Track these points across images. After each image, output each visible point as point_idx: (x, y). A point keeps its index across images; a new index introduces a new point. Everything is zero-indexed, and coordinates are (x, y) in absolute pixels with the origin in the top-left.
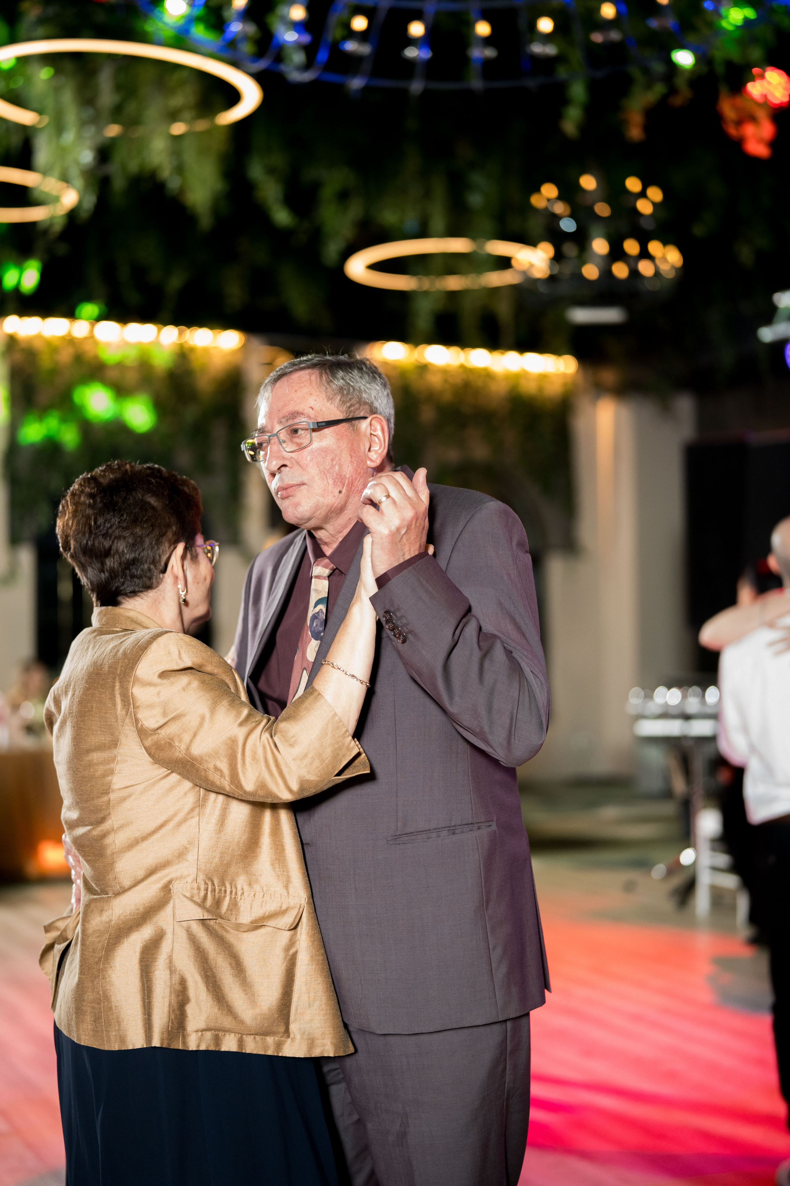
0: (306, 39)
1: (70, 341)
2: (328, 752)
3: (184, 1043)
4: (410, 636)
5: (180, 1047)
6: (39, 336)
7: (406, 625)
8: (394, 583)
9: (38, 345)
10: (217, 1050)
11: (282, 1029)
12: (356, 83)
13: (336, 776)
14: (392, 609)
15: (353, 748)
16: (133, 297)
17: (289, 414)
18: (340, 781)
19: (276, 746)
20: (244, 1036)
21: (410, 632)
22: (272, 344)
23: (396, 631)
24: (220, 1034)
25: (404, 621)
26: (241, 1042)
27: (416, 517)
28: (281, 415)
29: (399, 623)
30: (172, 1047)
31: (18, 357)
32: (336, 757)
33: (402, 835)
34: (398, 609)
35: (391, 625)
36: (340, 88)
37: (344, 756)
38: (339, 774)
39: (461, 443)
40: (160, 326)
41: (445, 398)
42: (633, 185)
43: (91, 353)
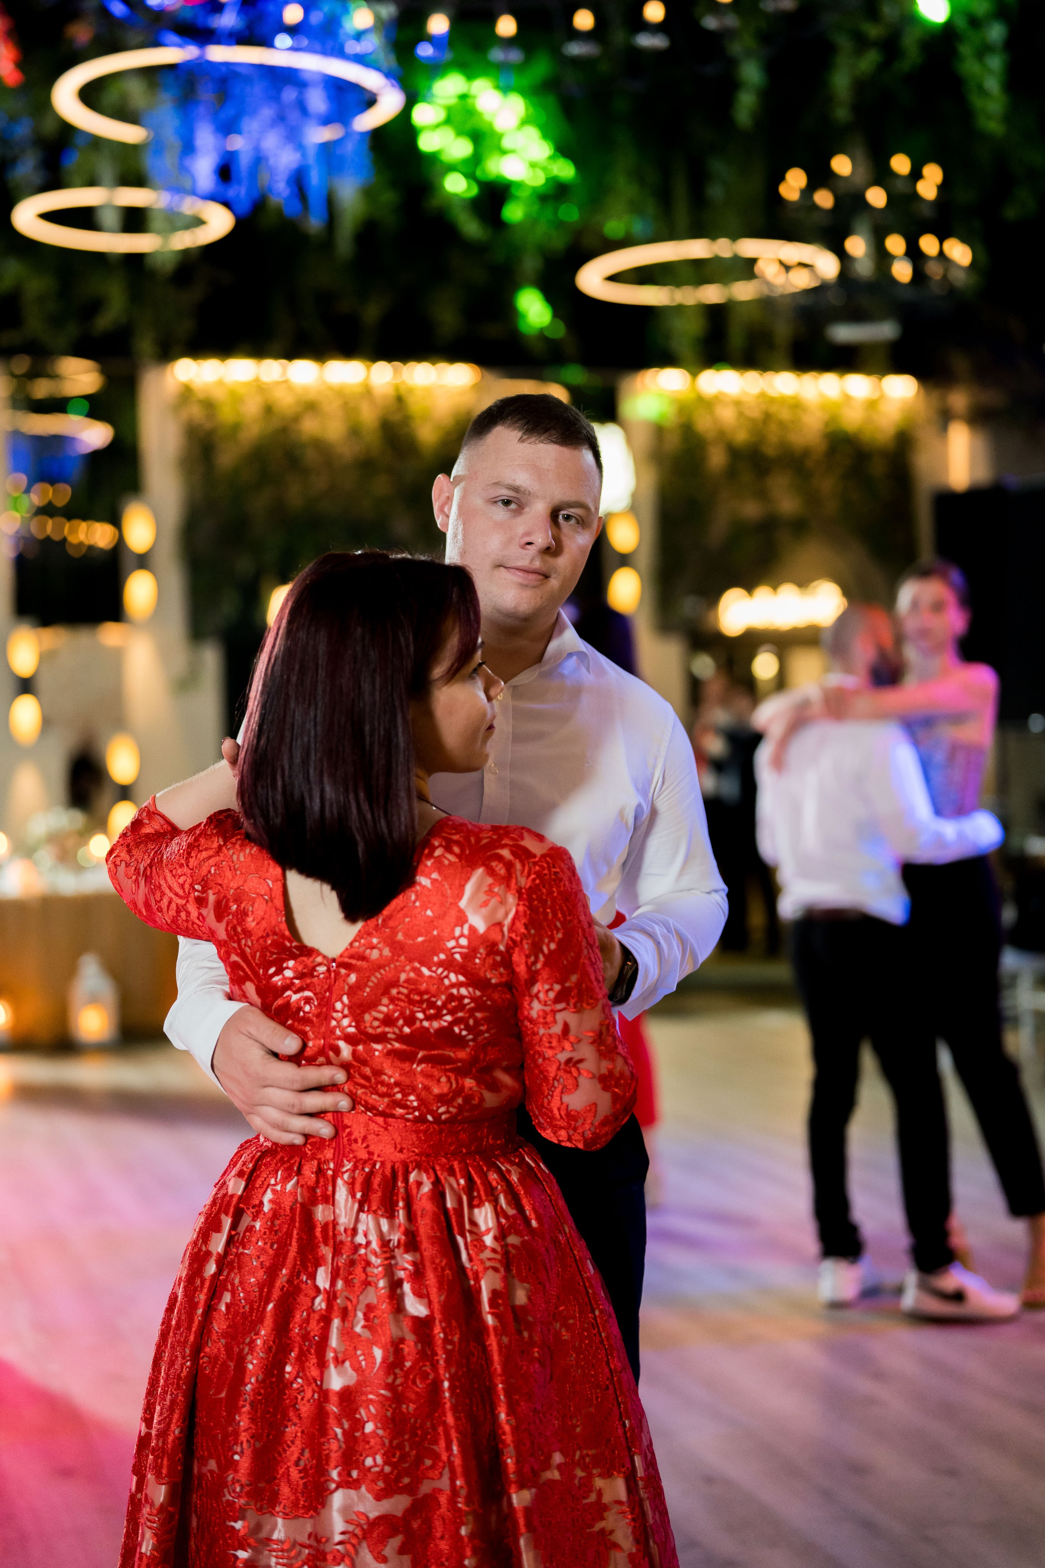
1: (259, 386)
6: (220, 383)
9: (220, 394)
22: (513, 377)
31: (196, 411)
39: (762, 494)
40: (369, 363)
41: (741, 437)
42: (901, 164)
43: (285, 401)
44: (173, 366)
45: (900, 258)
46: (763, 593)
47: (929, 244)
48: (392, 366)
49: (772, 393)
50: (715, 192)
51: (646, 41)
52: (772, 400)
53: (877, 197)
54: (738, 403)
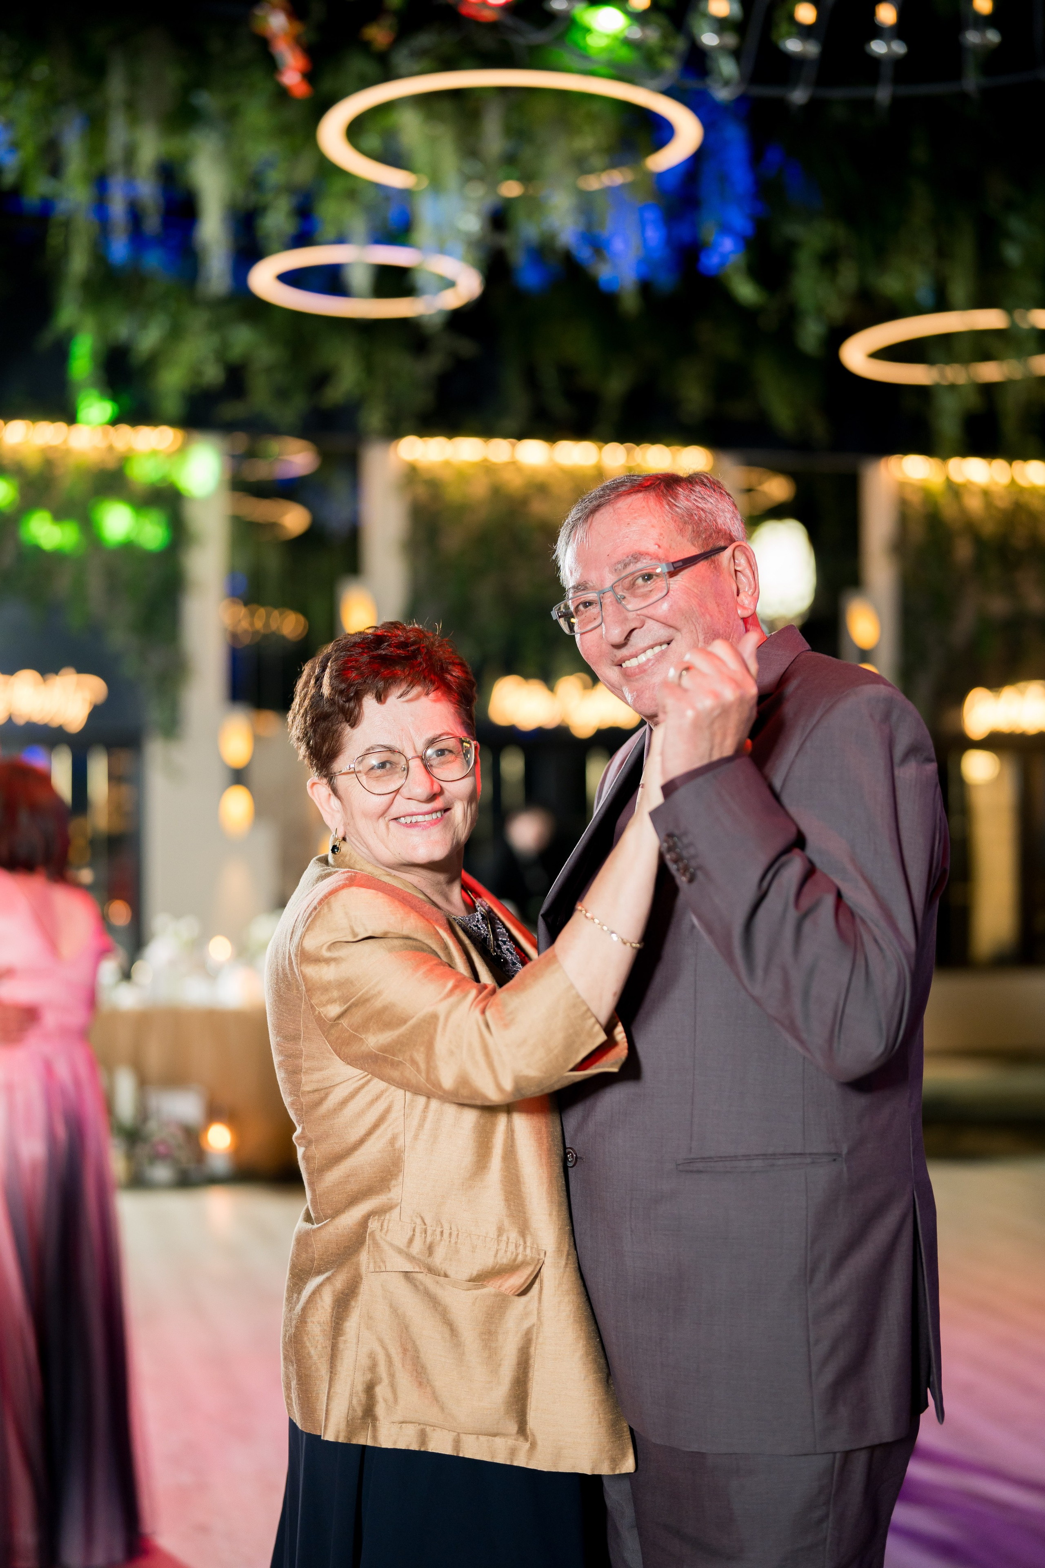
0: (731, 40)
1: (487, 468)
2: (558, 1039)
3: (375, 1437)
4: (699, 874)
5: (370, 1443)
6: (447, 464)
7: (694, 857)
8: (681, 794)
9: (446, 475)
10: (422, 1449)
11: (513, 1428)
12: (799, 96)
13: (573, 1070)
14: (677, 832)
15: (597, 1034)
16: (559, 406)
17: (628, 557)
18: (579, 1079)
19: (487, 1026)
20: (463, 1436)
21: (700, 868)
22: (750, 463)
23: (681, 865)
24: (428, 1429)
25: (692, 851)
26: (457, 1442)
27: (741, 700)
28: (614, 560)
29: (685, 854)
30: (354, 1442)
31: (421, 491)
32: (569, 1045)
33: (697, 1159)
34: (685, 833)
35: (674, 856)
36: (782, 104)
37: (583, 1044)
38: (578, 1068)
39: (1011, 589)
40: (601, 444)
41: (989, 529)
43: (514, 482)
44: (398, 443)
46: (1009, 693)
48: (624, 446)
49: (1022, 482)
52: (1022, 490)
54: (986, 494)
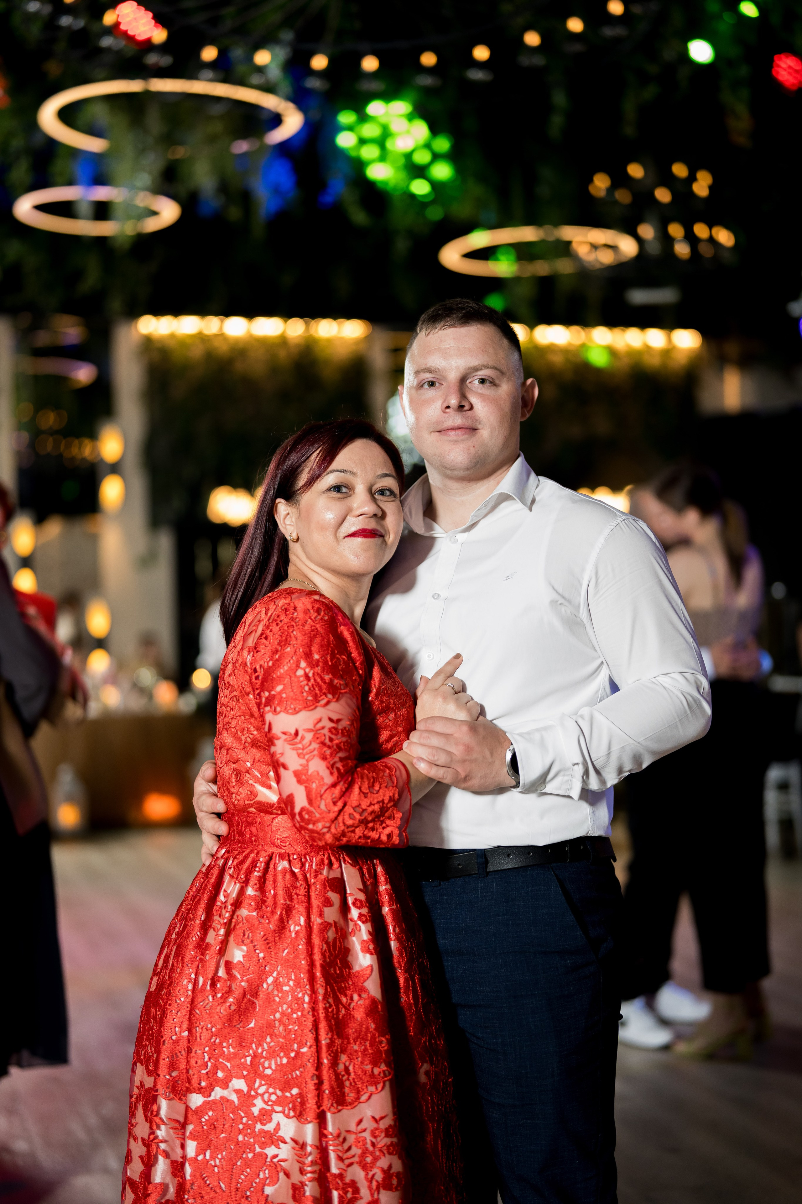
1: (201, 337)
6: (172, 335)
9: (172, 344)
22: (395, 330)
31: (155, 356)
40: (286, 319)
41: (567, 377)
42: (680, 170)
43: (222, 348)
44: (138, 321)
45: (680, 241)
47: (701, 230)
48: (303, 321)
50: (544, 191)
51: (476, 75)
53: (663, 195)
54: (565, 352)
